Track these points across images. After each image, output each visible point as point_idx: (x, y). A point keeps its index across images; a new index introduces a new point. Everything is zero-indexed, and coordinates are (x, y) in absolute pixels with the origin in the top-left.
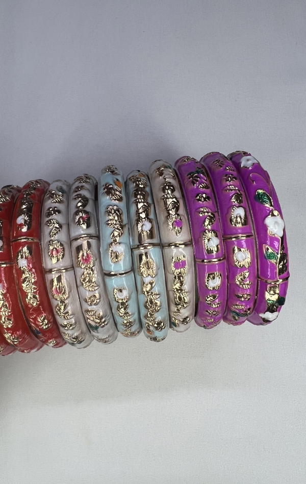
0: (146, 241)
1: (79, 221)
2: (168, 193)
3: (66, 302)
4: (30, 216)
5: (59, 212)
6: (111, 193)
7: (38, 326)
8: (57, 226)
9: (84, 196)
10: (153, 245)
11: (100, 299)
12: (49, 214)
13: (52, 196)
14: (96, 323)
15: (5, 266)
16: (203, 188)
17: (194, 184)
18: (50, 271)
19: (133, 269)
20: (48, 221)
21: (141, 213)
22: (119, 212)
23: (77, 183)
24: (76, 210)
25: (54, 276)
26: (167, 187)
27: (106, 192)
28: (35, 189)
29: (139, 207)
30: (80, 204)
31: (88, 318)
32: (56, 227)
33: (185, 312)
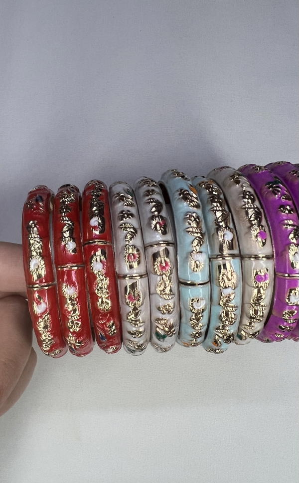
0: (226, 252)
1: (155, 227)
2: (248, 203)
3: (139, 309)
4: (102, 219)
5: (132, 215)
6: (189, 199)
7: (105, 331)
8: (132, 230)
9: (158, 200)
10: (233, 256)
11: (174, 308)
12: (122, 218)
13: (122, 199)
14: (165, 331)
15: (76, 268)
16: (286, 199)
17: (276, 194)
18: (125, 277)
19: (210, 280)
20: (122, 225)
21: (221, 222)
22: (199, 219)
23: (145, 186)
24: (151, 215)
25: (128, 282)
26: (247, 197)
27: (183, 198)
28: (101, 190)
29: (218, 217)
30: (154, 209)
31: (158, 327)
32: (131, 232)
33: (258, 326)
